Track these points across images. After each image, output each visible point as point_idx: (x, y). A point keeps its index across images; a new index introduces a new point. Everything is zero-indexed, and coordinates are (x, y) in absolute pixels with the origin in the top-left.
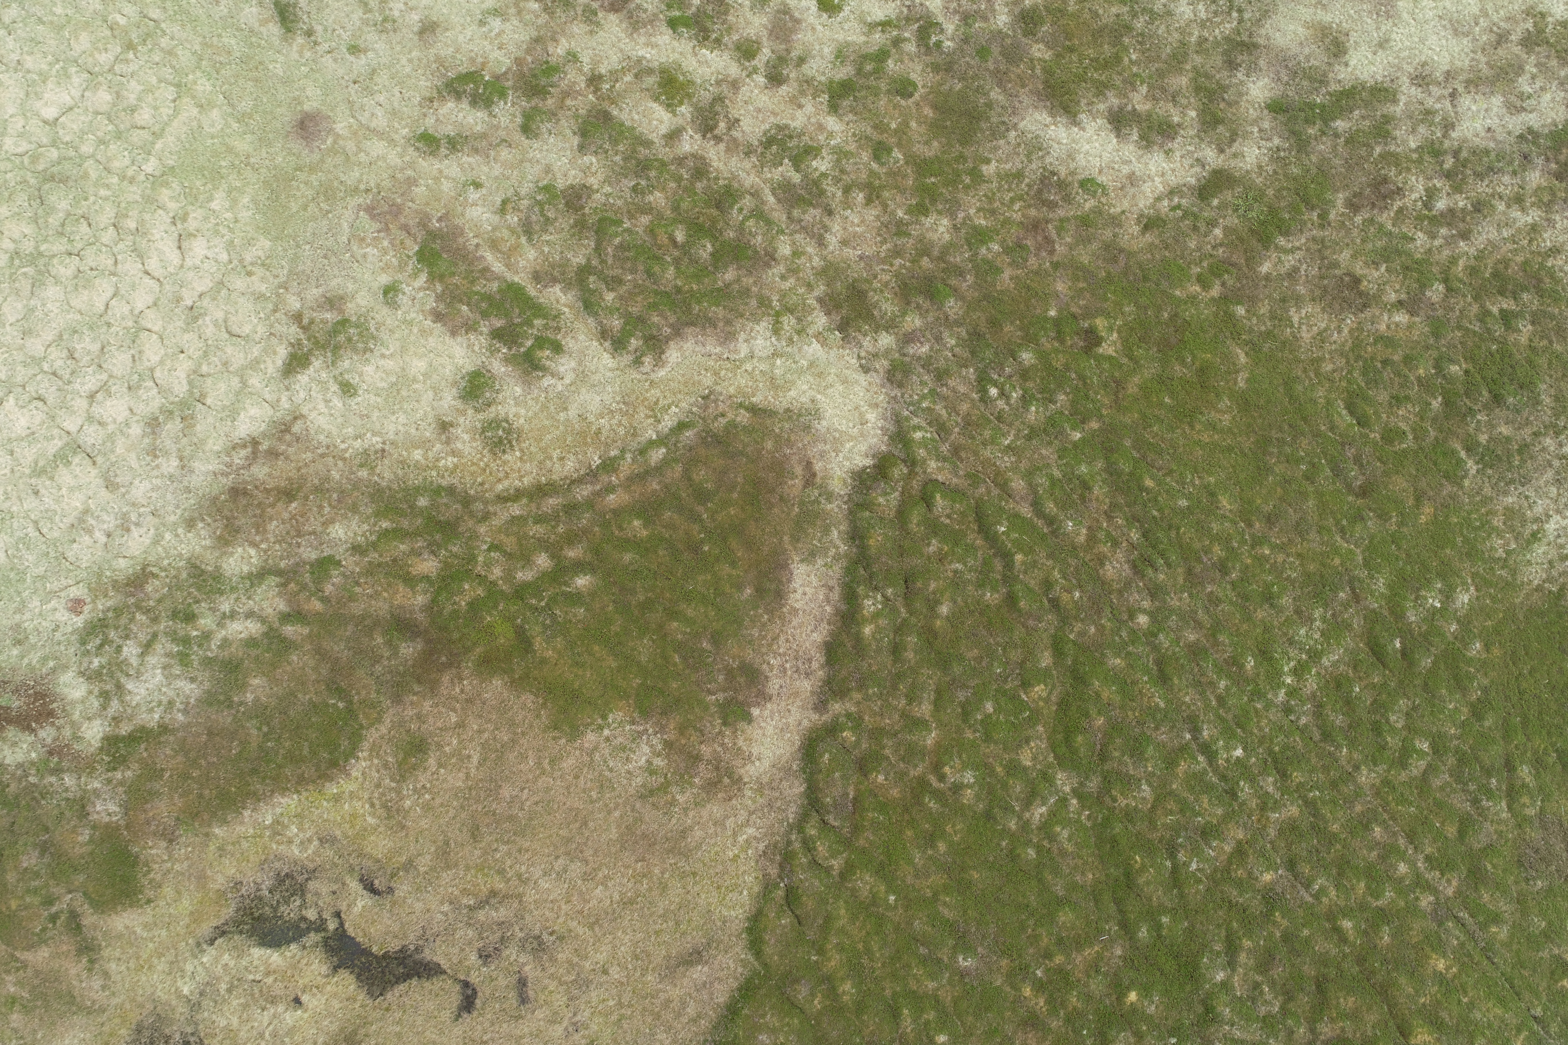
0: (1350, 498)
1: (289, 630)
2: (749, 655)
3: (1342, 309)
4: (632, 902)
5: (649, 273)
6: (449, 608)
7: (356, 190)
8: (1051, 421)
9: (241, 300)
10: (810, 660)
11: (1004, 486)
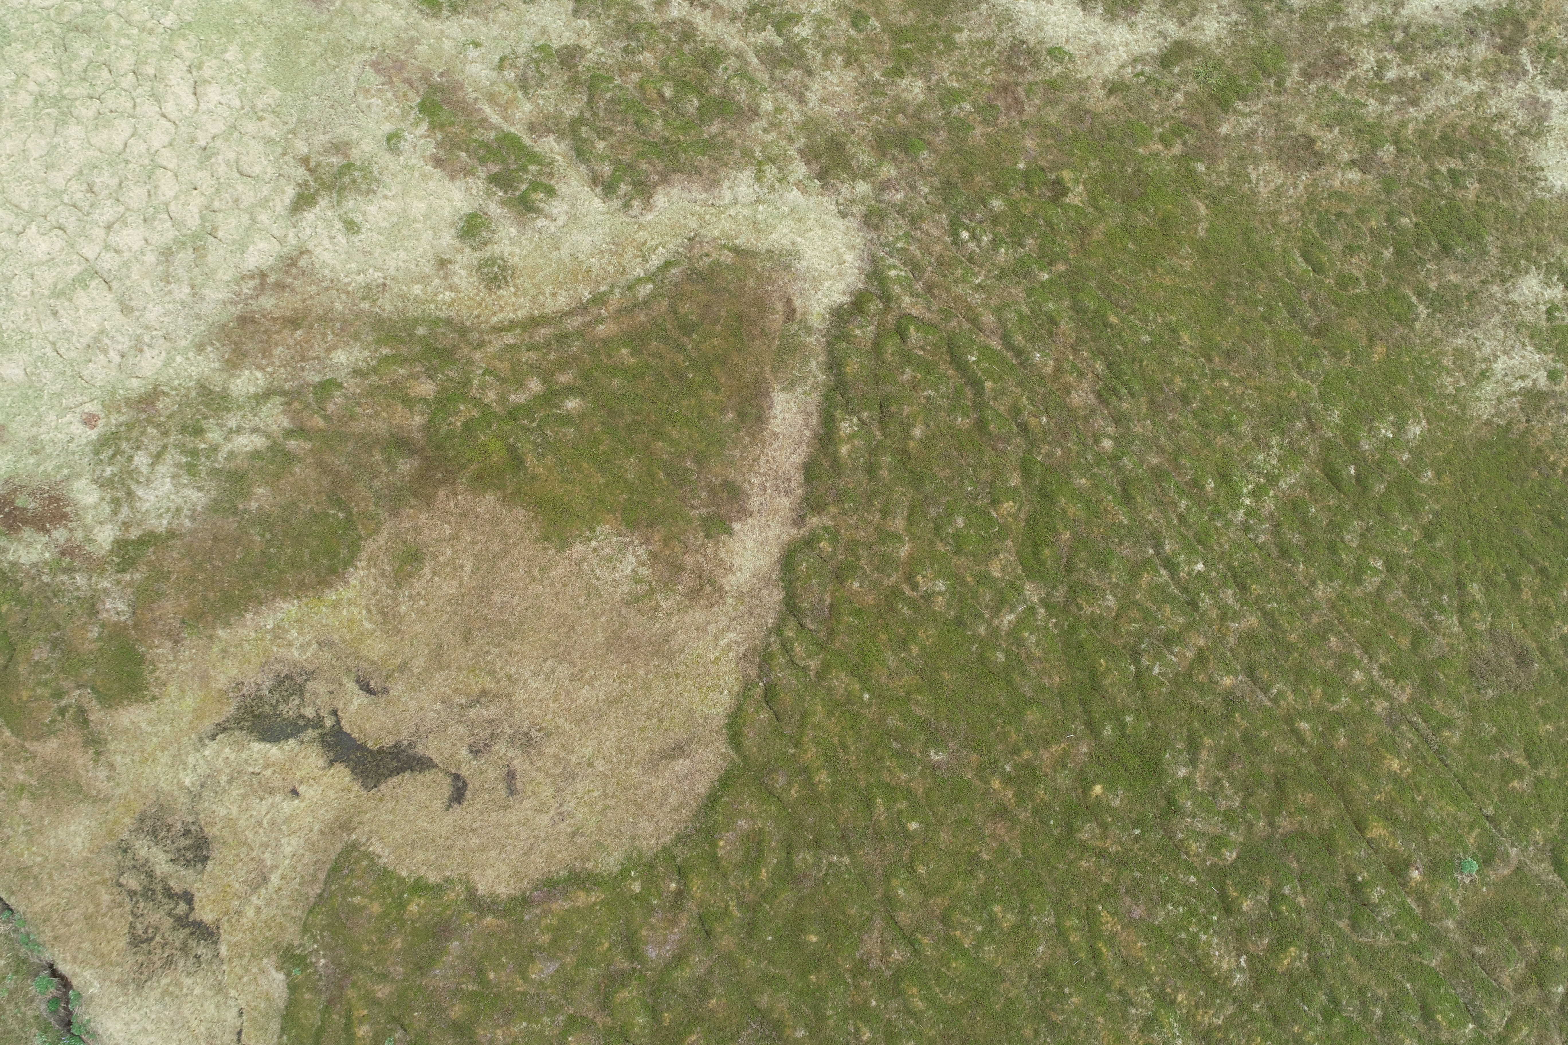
0: (1306, 338)
1: (292, 444)
2: (731, 474)
3: (1297, 166)
4: (617, 701)
5: (638, 125)
6: (444, 429)
7: (361, 48)
8: (1020, 262)
9: (252, 142)
10: (789, 480)
11: (975, 321)
